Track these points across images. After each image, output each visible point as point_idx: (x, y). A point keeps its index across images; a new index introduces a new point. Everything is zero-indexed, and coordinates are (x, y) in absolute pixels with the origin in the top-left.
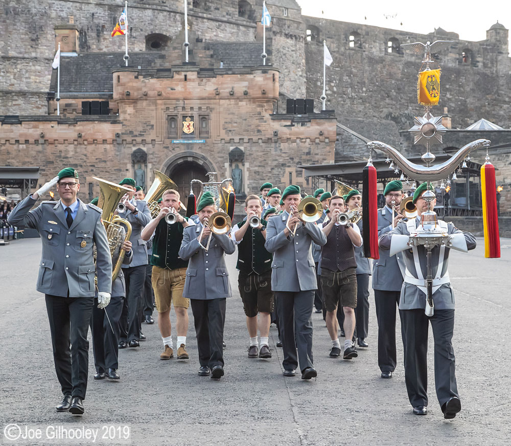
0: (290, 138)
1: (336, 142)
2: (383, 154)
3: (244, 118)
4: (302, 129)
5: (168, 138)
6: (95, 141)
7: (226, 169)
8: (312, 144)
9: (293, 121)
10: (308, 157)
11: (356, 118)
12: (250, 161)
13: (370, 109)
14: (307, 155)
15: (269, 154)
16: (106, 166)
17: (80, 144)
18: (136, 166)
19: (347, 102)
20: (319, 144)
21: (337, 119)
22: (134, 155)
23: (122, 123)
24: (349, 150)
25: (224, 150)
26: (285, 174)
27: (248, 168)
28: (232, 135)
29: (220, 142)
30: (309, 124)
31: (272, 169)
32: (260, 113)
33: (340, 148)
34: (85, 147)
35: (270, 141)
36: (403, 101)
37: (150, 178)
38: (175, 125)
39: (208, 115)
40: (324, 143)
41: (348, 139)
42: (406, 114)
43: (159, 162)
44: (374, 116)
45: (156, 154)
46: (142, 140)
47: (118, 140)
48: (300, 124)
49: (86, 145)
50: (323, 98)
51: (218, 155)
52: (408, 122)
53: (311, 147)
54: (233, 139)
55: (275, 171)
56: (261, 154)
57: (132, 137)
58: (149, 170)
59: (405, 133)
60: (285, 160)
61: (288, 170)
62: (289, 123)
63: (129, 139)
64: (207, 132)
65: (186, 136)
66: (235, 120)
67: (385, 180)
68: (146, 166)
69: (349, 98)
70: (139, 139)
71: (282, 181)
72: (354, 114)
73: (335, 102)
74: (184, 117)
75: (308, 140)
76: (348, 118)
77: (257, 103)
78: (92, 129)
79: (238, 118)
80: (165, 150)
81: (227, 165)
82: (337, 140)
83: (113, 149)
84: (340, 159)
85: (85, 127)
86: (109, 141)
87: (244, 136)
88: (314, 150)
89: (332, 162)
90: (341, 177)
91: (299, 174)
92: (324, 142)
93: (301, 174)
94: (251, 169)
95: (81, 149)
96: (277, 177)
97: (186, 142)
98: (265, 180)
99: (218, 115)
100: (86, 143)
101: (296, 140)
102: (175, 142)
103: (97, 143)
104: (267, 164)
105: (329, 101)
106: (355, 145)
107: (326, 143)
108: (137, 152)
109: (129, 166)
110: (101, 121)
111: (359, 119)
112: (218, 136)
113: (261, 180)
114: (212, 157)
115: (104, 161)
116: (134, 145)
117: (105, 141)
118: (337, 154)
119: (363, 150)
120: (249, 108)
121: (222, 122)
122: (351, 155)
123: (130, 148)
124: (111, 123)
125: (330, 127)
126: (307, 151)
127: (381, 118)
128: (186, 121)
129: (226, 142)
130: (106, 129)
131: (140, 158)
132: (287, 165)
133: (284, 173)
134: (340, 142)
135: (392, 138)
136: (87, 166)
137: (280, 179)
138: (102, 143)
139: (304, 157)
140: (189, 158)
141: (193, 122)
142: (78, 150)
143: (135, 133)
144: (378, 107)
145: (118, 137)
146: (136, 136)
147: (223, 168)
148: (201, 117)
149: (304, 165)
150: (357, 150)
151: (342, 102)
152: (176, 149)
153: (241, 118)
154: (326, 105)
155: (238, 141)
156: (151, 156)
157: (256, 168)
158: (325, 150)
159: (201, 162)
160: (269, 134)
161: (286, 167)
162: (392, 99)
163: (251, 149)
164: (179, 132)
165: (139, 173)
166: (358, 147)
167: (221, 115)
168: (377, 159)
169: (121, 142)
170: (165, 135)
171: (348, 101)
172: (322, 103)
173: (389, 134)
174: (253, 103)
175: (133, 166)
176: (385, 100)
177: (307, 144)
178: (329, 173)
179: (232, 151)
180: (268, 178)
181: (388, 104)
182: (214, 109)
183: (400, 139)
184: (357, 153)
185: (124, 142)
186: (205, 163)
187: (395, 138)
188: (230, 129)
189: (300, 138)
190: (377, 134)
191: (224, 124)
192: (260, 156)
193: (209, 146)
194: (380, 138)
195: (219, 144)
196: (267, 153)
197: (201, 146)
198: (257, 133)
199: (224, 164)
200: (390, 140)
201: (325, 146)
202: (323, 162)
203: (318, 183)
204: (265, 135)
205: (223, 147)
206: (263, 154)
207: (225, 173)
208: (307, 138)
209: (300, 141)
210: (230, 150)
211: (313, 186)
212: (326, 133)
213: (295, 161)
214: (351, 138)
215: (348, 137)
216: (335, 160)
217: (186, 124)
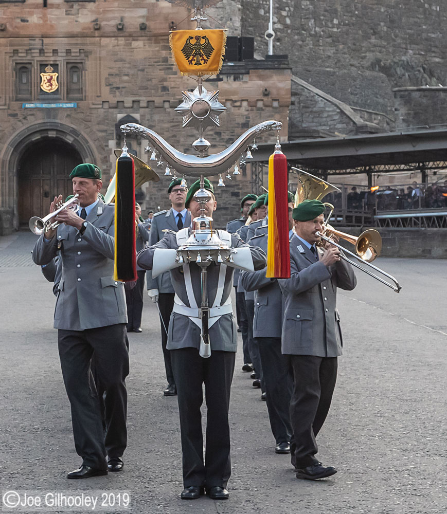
1: (290, 108)
2: (366, 126)
3: (140, 68)
4: (235, 85)
5: (16, 100)
7: (111, 150)
8: (252, 110)
9: (220, 73)
11: (321, 68)
13: (345, 53)
14: (242, 127)
19: (307, 42)
20: (261, 109)
21: (291, 69)
24: (311, 120)
25: (107, 119)
28: (121, 95)
29: (101, 106)
30: (246, 78)
32: (167, 58)
33: (297, 116)
36: (399, 41)
38: (27, 79)
39: (82, 63)
40: (271, 109)
41: (309, 102)
42: (403, 61)
44: (352, 65)
48: (232, 77)
50: (270, 36)
51: (97, 127)
52: (407, 74)
53: (250, 115)
54: (123, 102)
59: (402, 93)
62: (214, 77)
64: (80, 91)
65: (46, 96)
66: (126, 71)
67: (370, 168)
69: (311, 35)
72: (319, 61)
73: (288, 42)
74: (43, 67)
75: (245, 104)
76: (310, 68)
77: (162, 44)
79: (129, 68)
80: (12, 119)
81: (112, 143)
82: (293, 103)
84: (298, 135)
87: (140, 96)
88: (255, 119)
90: (299, 163)
92: (271, 106)
97: (45, 106)
99: (98, 62)
101: (225, 103)
102: (27, 106)
104: (178, 142)
105: (277, 39)
106: (322, 112)
107: (273, 108)
111: (328, 69)
112: (98, 96)
114: (88, 130)
118: (292, 126)
119: (334, 120)
120: (149, 51)
121: (105, 74)
122: (315, 128)
125: (281, 83)
126: (242, 120)
127: (363, 67)
128: (45, 72)
129: (111, 105)
132: (211, 143)
134: (296, 107)
135: (381, 100)
139: (239, 131)
140: (49, 132)
141: (57, 75)
144: (359, 51)
147: (106, 148)
148: (70, 66)
150: (325, 119)
151: (300, 43)
152: (28, 118)
153: (135, 67)
154: (273, 47)
155: (130, 105)
159: (69, 139)
162: (381, 38)
163: (151, 117)
164: (34, 90)
166: (325, 115)
167: (102, 62)
168: (356, 134)
170: (11, 95)
171: (310, 42)
172: (267, 44)
174: (155, 43)
176: (370, 39)
177: (243, 111)
179: (120, 121)
181: (375, 46)
182: (91, 52)
183: (394, 104)
184: (324, 125)
186: (77, 140)
187: (386, 100)
188: (118, 86)
189: (231, 100)
190: (357, 94)
191: (107, 76)
192: (167, 130)
193: (83, 113)
194: (362, 100)
195: (99, 110)
196: (178, 125)
197: (70, 113)
198: (162, 91)
199: (108, 143)
200: (378, 103)
201: (273, 114)
202: (269, 139)
203: (261, 173)
204: (174, 95)
205: (106, 114)
206: (172, 127)
207: (109, 156)
208: (243, 100)
209: (231, 105)
210: (118, 120)
211: (252, 178)
212: (274, 92)
213: (222, 137)
214: (315, 101)
215: (310, 98)
216: (289, 137)
217: (45, 77)
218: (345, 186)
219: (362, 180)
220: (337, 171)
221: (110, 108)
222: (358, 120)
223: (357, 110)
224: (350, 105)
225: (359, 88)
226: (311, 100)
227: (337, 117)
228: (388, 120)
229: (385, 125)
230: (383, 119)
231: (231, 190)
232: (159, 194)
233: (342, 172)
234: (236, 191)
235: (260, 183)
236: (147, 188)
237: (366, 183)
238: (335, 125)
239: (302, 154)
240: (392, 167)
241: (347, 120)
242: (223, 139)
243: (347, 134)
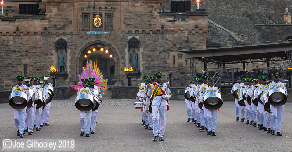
0: (174, 30)
1: (207, 33)
3: (139, 16)
4: (182, 23)
5: (83, 31)
6: (28, 33)
7: (126, 53)
8: (190, 34)
9: (175, 18)
10: (187, 44)
11: (221, 16)
12: (143, 47)
13: (231, 9)
14: (186, 42)
15: (158, 42)
16: (36, 52)
17: (18, 35)
18: (59, 51)
19: (214, 3)
20: (195, 34)
21: (207, 16)
22: (58, 43)
23: (48, 19)
24: (216, 39)
25: (124, 39)
26: (170, 57)
27: (142, 52)
28: (130, 28)
29: (121, 33)
30: (187, 20)
31: (160, 53)
32: (151, 11)
33: (210, 37)
34: (22, 37)
35: (158, 32)
36: (255, 3)
37: (69, 60)
38: (88, 21)
39: (112, 13)
42: (257, 12)
43: (75, 48)
44: (234, 14)
45: (74, 42)
46: (63, 32)
47: (46, 33)
48: (181, 20)
49: (22, 36)
51: (119, 43)
52: (259, 18)
53: (189, 37)
54: (131, 31)
55: (162, 55)
56: (151, 42)
57: (56, 30)
58: (68, 54)
59: (257, 27)
60: (169, 46)
61: (172, 53)
62: (172, 19)
63: (54, 31)
64: (112, 26)
65: (96, 29)
66: (132, 17)
67: (244, 61)
68: (66, 51)
70: (61, 31)
71: (167, 62)
72: (219, 12)
73: (205, 3)
74: (95, 15)
75: (187, 32)
76: (215, 16)
77: (149, 4)
78: (26, 24)
79: (134, 15)
80: (81, 39)
81: (126, 50)
82: (208, 31)
83: (42, 39)
84: (211, 46)
85: (21, 23)
86: (39, 33)
87: (139, 28)
88: (191, 39)
89: (204, 48)
90: (212, 59)
91: (180, 56)
92: (199, 33)
93: (182, 56)
94: (144, 53)
95: (19, 39)
96: (164, 59)
97: (96, 33)
98: (155, 61)
99: (120, 13)
100: (22, 34)
101: (177, 31)
102: (87, 33)
103: (30, 35)
104: (156, 49)
106: (221, 35)
107: (201, 33)
108: (60, 41)
109: (54, 51)
110: (33, 18)
111: (224, 16)
112: (120, 29)
113: (152, 61)
114: (115, 44)
115: (35, 48)
116: (57, 36)
117: (36, 33)
118: (208, 41)
119: (227, 39)
120: (143, 8)
121: (123, 18)
122: (218, 43)
123: (55, 38)
124: (41, 20)
125: (203, 22)
126: (185, 39)
127: (239, 15)
128: (96, 18)
130: (37, 24)
131: (62, 45)
132: (171, 50)
133: (169, 55)
134: (210, 33)
135: (247, 30)
136: (23, 51)
137: (166, 60)
138: (34, 34)
139: (184, 44)
140: (98, 45)
141: (101, 19)
142: (16, 40)
143: (59, 27)
144: (237, 8)
145: (46, 30)
146: (59, 29)
147: (124, 52)
148: (107, 15)
149: (184, 50)
151: (211, 4)
152: (88, 38)
153: (137, 15)
154: (199, 6)
155: (135, 32)
156: (69, 44)
157: (148, 52)
158: (200, 39)
160: (158, 27)
161: (170, 51)
162: (247, 2)
164: (91, 26)
165: (61, 56)
166: (223, 37)
168: (237, 45)
169: (48, 34)
170: (80, 28)
172: (197, 4)
173: (245, 27)
174: (146, 4)
175: (57, 51)
176: (242, 2)
177: (186, 35)
178: (203, 56)
179: (130, 40)
180: (157, 59)
181: (244, 5)
182: (116, 9)
183: (254, 31)
184: (222, 41)
185: (50, 34)
186: (110, 48)
187: (250, 30)
188: (129, 24)
189: (181, 30)
190: (236, 27)
191: (124, 19)
192: (151, 44)
193: (113, 36)
194: (239, 30)
195: (120, 35)
196: (157, 41)
197: (107, 36)
198: (149, 26)
199: (124, 50)
200: (246, 31)
201: (200, 36)
202: (198, 48)
203: (194, 63)
204: (154, 28)
205: (123, 37)
206: (153, 42)
207: (125, 56)
208: (186, 30)
209: (180, 32)
210: (129, 39)
211: (191, 65)
212: (200, 26)
213: (177, 47)
214: (218, 30)
215: (216, 29)
216: (207, 47)
217: (96, 20)
218: (233, 69)
219: (240, 66)
220: (229, 62)
221: (125, 34)
222: (237, 39)
223: (237, 34)
224: (233, 32)
225: (237, 25)
226: (216, 30)
227: (228, 38)
228: (251, 39)
229: (249, 41)
230: (249, 38)
231: (181, 71)
232: (148, 73)
233: (231, 62)
234: (183, 71)
235: (194, 67)
236: (142, 70)
237: (242, 67)
238: (227, 41)
239: (213, 55)
240: (254, 60)
241: (232, 39)
242: (177, 48)
243: (232, 45)
